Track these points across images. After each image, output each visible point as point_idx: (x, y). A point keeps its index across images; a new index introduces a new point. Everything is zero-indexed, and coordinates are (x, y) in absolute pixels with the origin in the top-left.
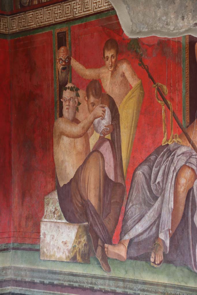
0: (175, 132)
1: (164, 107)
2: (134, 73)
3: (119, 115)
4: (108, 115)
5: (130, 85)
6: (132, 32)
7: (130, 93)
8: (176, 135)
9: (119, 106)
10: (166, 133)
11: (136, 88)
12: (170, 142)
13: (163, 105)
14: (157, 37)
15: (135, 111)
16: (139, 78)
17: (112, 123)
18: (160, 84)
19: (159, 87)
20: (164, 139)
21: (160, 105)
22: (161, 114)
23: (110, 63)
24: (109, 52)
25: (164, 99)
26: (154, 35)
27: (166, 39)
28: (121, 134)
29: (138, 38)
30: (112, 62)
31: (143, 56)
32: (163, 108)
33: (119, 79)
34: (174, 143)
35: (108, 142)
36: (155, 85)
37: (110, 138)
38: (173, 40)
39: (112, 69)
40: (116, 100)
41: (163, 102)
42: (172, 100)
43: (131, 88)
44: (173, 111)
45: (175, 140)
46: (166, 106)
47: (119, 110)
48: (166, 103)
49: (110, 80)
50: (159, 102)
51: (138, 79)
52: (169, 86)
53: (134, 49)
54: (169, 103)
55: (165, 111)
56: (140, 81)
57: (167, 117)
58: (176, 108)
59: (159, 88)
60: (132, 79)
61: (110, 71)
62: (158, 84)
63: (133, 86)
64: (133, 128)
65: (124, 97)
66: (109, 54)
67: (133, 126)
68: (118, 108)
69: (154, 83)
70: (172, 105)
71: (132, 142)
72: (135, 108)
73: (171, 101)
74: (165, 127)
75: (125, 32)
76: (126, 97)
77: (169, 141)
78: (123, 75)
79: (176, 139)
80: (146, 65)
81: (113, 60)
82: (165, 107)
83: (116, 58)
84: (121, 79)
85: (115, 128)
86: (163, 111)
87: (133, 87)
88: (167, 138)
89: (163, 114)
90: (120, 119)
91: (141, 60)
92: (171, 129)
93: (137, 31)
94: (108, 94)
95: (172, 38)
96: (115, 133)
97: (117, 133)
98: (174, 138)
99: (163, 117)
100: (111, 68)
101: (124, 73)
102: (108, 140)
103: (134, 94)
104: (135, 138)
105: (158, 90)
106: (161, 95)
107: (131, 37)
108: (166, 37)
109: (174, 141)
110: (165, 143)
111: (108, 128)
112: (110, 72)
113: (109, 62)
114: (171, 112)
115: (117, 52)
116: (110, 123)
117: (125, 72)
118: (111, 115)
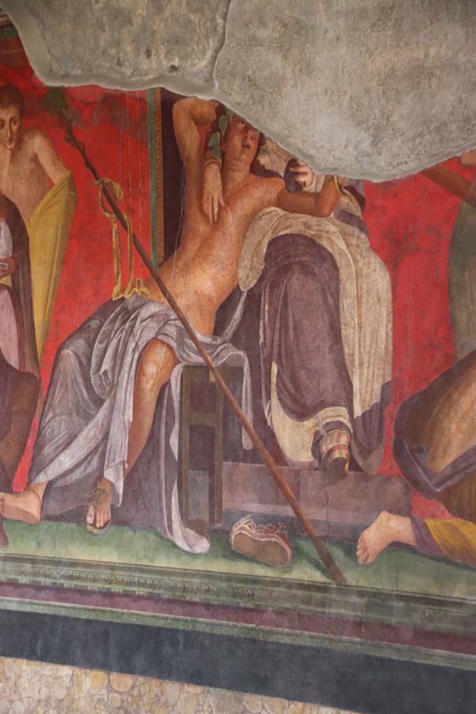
0: (136, 275)
1: (116, 225)
2: (57, 155)
3: (27, 238)
4: (5, 237)
5: (50, 180)
6: (51, 74)
7: (49, 195)
8: (139, 281)
9: (29, 220)
10: (120, 277)
11: (62, 186)
12: (129, 293)
13: (115, 222)
14: (100, 87)
15: (60, 232)
16: (68, 165)
17: (13, 253)
18: (108, 180)
19: (106, 186)
20: (117, 288)
21: (108, 221)
22: (111, 238)
23: (9, 134)
24: (5, 111)
25: (116, 210)
26: (93, 82)
27: (118, 93)
28: (32, 276)
29: (63, 86)
30: (11, 132)
31: (75, 123)
32: (115, 227)
33: (26, 166)
34: (134, 296)
35: (6, 292)
36: (98, 182)
37: (9, 284)
38: (132, 95)
39: (12, 146)
40: (22, 209)
41: (115, 216)
42: (131, 211)
43: (52, 185)
44: (133, 233)
45: (136, 289)
46: (120, 225)
47: (28, 230)
48: (120, 218)
49: (9, 168)
50: (107, 214)
51: (65, 169)
52: (125, 184)
53: (55, 108)
54: (126, 218)
55: (118, 232)
56: (68, 173)
57: (122, 246)
58: (138, 229)
59: (105, 188)
60: (53, 168)
61: (8, 149)
62: (104, 180)
63: (55, 181)
64: (55, 265)
65: (37, 203)
66: (6, 114)
67: (56, 260)
68: (26, 223)
69: (97, 179)
70: (130, 221)
71: (54, 291)
72: (60, 226)
73: (128, 215)
74: (118, 264)
75: (37, 73)
76: (42, 203)
77: (126, 292)
78: (35, 159)
79: (139, 288)
80: (80, 142)
81: (15, 128)
82: (118, 225)
83: (20, 124)
84: (32, 166)
85: (20, 263)
86: (114, 234)
87: (55, 183)
88: (122, 285)
89: (114, 239)
90: (30, 246)
91: (70, 131)
92: (130, 269)
93: (62, 73)
94: (4, 197)
95: (130, 92)
96: (21, 275)
97: (23, 273)
98: (135, 287)
99: (114, 246)
100: (10, 144)
101: (37, 156)
102: (6, 287)
103: (58, 198)
104: (60, 285)
105: (105, 191)
106: (110, 201)
107: (49, 83)
108: (117, 88)
109: (135, 293)
110: (117, 295)
111: (7, 265)
112: (9, 152)
113: (7, 133)
114: (129, 236)
115: (22, 113)
116: (11, 254)
117: (37, 153)
118: (11, 239)
